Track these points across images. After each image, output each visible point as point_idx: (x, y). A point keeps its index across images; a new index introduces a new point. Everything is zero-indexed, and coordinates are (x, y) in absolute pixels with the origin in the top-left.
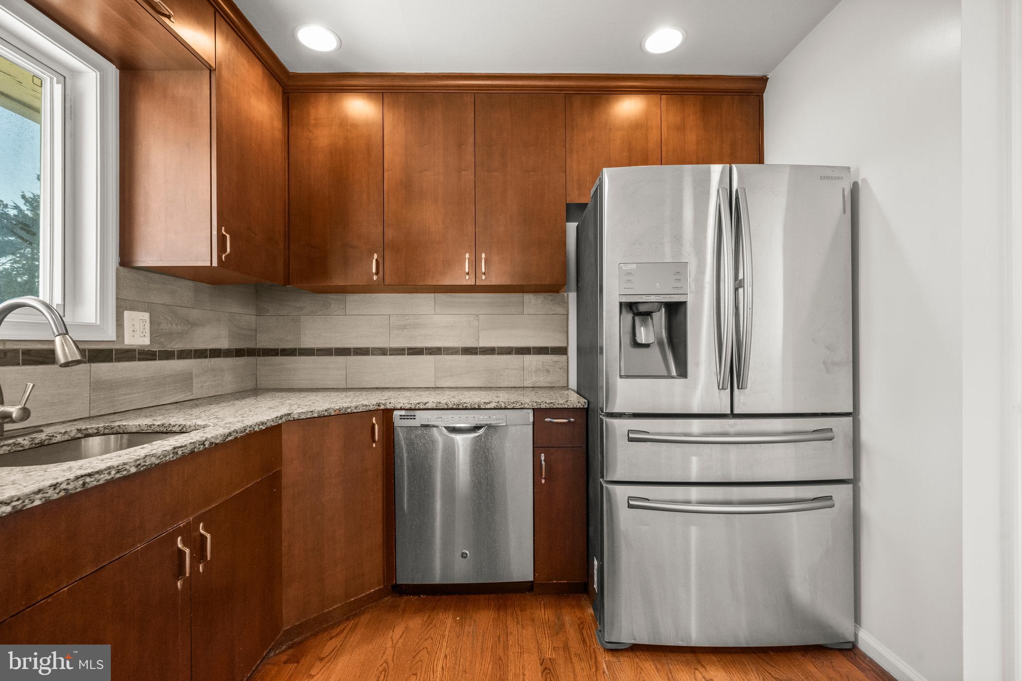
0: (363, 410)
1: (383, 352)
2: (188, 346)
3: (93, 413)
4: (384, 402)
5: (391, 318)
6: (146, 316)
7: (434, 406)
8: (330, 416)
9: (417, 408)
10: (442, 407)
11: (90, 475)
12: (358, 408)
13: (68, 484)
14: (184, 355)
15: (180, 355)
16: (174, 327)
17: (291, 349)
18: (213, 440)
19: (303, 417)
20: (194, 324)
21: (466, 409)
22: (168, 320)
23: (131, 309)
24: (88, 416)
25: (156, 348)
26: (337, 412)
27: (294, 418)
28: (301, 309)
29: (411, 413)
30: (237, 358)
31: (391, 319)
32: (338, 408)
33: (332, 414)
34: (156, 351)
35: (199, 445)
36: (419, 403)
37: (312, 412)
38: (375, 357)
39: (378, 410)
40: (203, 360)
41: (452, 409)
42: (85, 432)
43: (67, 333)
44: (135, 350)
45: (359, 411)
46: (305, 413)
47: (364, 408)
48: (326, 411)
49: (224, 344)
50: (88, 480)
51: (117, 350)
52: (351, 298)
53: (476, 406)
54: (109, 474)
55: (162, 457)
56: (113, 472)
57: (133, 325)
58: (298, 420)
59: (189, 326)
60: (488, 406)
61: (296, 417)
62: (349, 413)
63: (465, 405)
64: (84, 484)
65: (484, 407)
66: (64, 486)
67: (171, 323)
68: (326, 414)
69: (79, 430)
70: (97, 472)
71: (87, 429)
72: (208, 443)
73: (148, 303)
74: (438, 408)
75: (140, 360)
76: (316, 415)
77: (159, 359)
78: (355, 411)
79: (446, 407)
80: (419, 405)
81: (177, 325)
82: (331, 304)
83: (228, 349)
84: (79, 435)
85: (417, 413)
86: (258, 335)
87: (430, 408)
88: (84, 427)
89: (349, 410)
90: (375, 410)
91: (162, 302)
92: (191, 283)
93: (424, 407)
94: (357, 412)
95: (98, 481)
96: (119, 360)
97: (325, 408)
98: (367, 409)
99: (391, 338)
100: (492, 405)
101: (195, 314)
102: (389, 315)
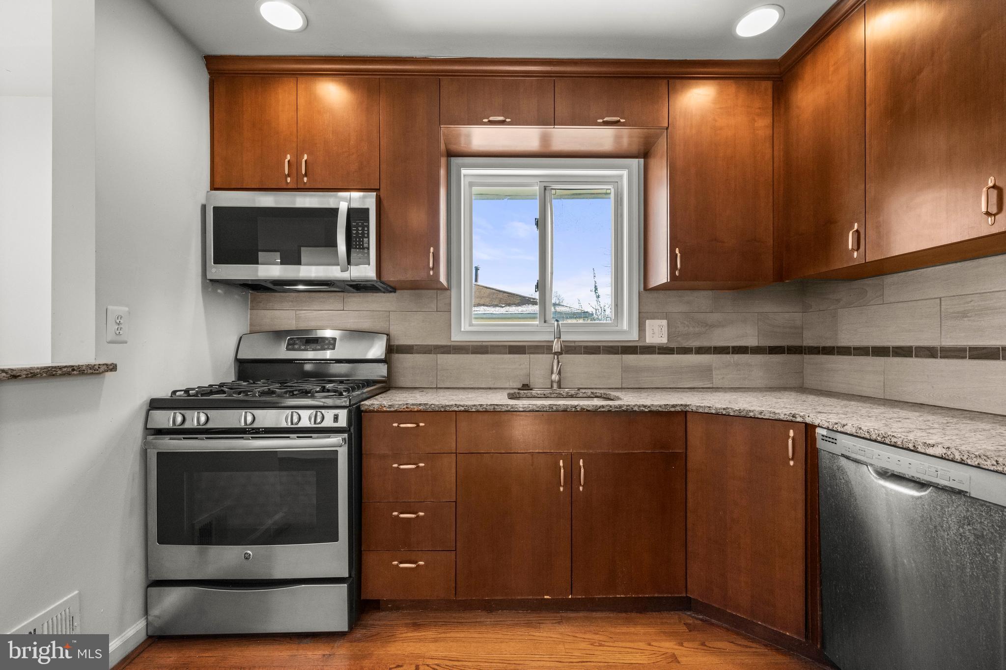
0: (770, 418)
1: (930, 352)
2: (706, 344)
3: (624, 386)
4: (802, 414)
5: (942, 302)
6: (664, 322)
7: (853, 431)
8: (729, 415)
9: (835, 429)
10: (863, 436)
11: (497, 405)
12: (763, 414)
13: (487, 406)
14: (700, 351)
15: (698, 351)
16: (691, 329)
17: (830, 347)
18: (585, 407)
19: (701, 410)
20: (712, 326)
21: (895, 446)
22: (685, 324)
23: (651, 319)
24: (621, 387)
25: (673, 345)
26: (737, 413)
27: (692, 410)
28: (838, 301)
29: (832, 435)
30: (771, 355)
31: (943, 304)
32: (738, 409)
33: (731, 414)
34: (674, 348)
35: (571, 407)
36: (836, 424)
37: (710, 407)
38: (919, 360)
39: (792, 421)
40: (724, 356)
41: (875, 441)
42: (595, 394)
43: (560, 338)
44: (656, 347)
45: (764, 417)
46: (702, 407)
47: (772, 415)
48: (724, 409)
49: (752, 342)
50: (496, 407)
51: (640, 346)
52: (890, 279)
53: (911, 446)
54: (507, 407)
55: (540, 407)
56: (509, 407)
57: (653, 329)
58: (696, 412)
59: (707, 328)
60: (930, 451)
61: (694, 409)
62: (751, 417)
63: (894, 440)
64: (494, 408)
65: (923, 451)
66: (485, 406)
67: (688, 327)
68: (724, 413)
69: (592, 393)
70: (501, 405)
71: (596, 393)
72: (580, 408)
73: (666, 313)
74: (858, 435)
75: (659, 353)
76: (713, 412)
77: (677, 354)
78: (760, 416)
79: (868, 437)
80: (836, 426)
81: (693, 327)
82: (867, 292)
83: (757, 347)
84: (593, 396)
85: (839, 436)
86: (804, 332)
87: (848, 432)
88: (595, 392)
89: (751, 414)
90: (787, 421)
91: (680, 311)
92: (710, 293)
93: (842, 430)
94: (762, 418)
95: (502, 409)
96: (642, 353)
97: (725, 407)
98: (776, 417)
99: (943, 332)
100: (938, 451)
101: (715, 317)
102: (940, 298)
